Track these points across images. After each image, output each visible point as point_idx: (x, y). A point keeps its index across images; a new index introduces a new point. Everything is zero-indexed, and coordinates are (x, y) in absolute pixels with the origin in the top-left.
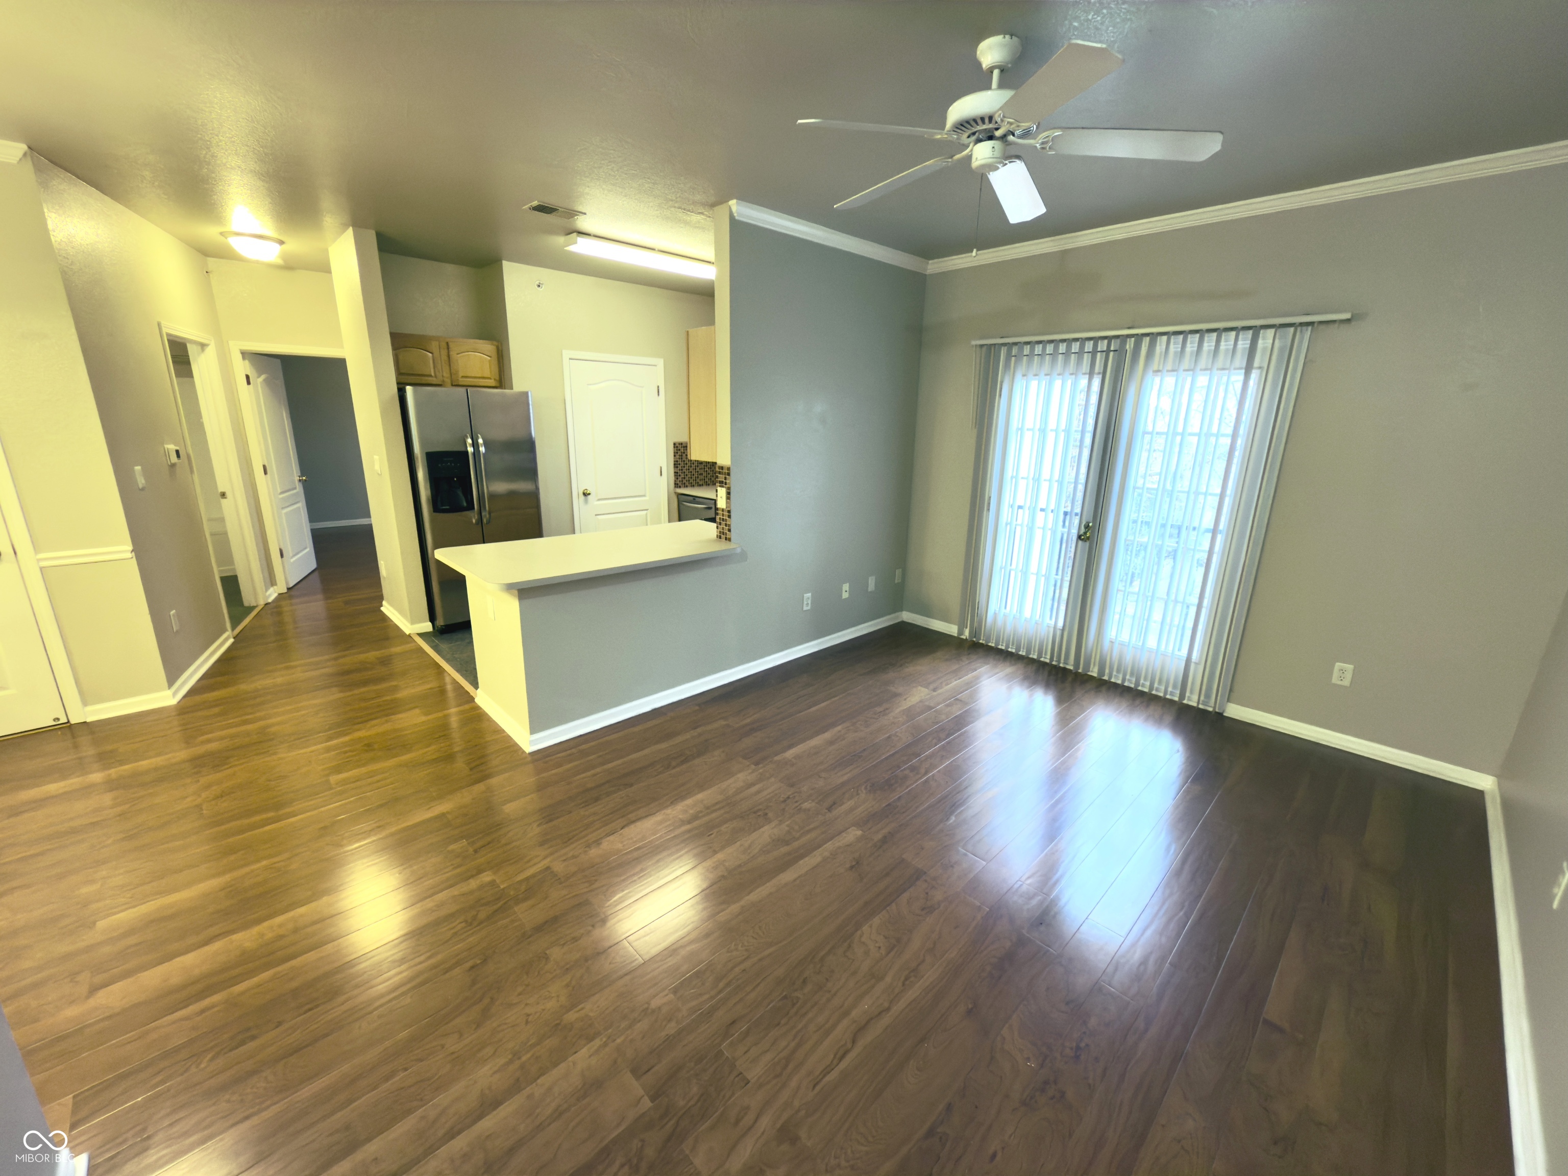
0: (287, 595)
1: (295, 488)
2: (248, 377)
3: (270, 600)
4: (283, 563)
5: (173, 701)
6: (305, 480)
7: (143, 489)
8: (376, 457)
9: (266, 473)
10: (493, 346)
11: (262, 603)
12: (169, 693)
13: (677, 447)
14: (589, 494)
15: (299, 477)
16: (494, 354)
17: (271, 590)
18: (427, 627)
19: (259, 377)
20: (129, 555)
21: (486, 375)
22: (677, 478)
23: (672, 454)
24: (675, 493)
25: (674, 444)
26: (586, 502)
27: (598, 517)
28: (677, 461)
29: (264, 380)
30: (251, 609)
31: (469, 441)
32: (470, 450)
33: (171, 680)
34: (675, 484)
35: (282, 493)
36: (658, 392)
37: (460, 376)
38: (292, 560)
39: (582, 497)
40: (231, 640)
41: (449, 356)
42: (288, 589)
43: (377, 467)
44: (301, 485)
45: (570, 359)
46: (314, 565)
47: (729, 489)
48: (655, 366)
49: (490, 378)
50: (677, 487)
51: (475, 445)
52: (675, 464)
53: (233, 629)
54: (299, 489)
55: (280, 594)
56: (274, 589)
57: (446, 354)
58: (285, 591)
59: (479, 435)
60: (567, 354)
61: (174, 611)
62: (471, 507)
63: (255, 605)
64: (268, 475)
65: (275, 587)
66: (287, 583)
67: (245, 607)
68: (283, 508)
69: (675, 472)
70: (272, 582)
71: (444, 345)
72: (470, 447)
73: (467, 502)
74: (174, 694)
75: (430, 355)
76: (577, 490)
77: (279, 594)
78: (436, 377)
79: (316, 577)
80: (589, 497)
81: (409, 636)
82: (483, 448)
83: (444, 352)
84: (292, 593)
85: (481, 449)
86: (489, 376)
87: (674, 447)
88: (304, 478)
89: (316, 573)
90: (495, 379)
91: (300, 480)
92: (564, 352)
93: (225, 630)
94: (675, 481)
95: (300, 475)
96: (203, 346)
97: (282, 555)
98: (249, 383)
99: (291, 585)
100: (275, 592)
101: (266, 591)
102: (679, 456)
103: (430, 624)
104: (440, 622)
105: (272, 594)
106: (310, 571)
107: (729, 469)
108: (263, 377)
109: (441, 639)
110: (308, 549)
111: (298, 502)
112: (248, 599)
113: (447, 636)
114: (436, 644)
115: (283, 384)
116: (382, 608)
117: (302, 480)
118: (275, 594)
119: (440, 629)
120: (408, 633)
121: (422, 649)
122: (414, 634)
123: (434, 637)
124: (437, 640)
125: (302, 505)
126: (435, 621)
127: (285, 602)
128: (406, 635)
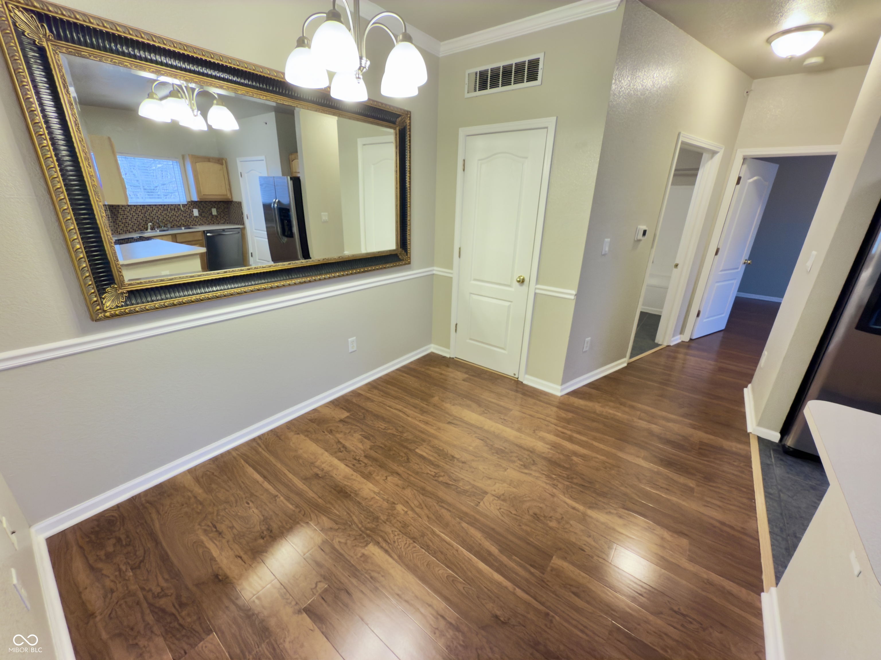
0: (687, 344)
1: (737, 268)
2: (739, 179)
3: (672, 344)
4: (696, 320)
5: (559, 394)
6: (750, 264)
7: (605, 255)
8: (814, 253)
9: (717, 254)
11: (665, 344)
12: (559, 387)
15: (746, 260)
17: (679, 337)
18: (775, 436)
19: (751, 178)
20: (573, 297)
29: (755, 181)
30: (658, 345)
33: (565, 380)
35: (722, 271)
38: (705, 320)
40: (625, 365)
42: (691, 340)
43: (809, 264)
44: (744, 267)
46: (723, 327)
53: (631, 357)
54: (741, 269)
55: (682, 341)
58: (688, 340)
61: (589, 338)
63: (661, 343)
64: (718, 256)
65: (682, 336)
66: (692, 335)
67: (655, 343)
68: (719, 282)
70: (682, 332)
74: (562, 390)
79: (721, 334)
84: (693, 344)
88: (749, 262)
89: (722, 332)
91: (745, 263)
93: (625, 356)
95: (747, 258)
96: (714, 153)
97: (698, 315)
98: (738, 183)
99: (694, 337)
100: (680, 339)
101: (674, 337)
103: (778, 436)
104: (790, 442)
105: (676, 340)
106: (718, 330)
108: (755, 179)
109: (784, 458)
110: (723, 315)
111: (735, 279)
112: (659, 339)
113: (790, 460)
114: (769, 462)
115: (771, 187)
116: (745, 390)
117: (747, 263)
118: (679, 341)
119: (789, 447)
120: (749, 430)
121: (751, 458)
122: (755, 435)
123: (774, 450)
124: (774, 457)
125: (736, 283)
126: (785, 437)
127: (682, 350)
128: (747, 431)
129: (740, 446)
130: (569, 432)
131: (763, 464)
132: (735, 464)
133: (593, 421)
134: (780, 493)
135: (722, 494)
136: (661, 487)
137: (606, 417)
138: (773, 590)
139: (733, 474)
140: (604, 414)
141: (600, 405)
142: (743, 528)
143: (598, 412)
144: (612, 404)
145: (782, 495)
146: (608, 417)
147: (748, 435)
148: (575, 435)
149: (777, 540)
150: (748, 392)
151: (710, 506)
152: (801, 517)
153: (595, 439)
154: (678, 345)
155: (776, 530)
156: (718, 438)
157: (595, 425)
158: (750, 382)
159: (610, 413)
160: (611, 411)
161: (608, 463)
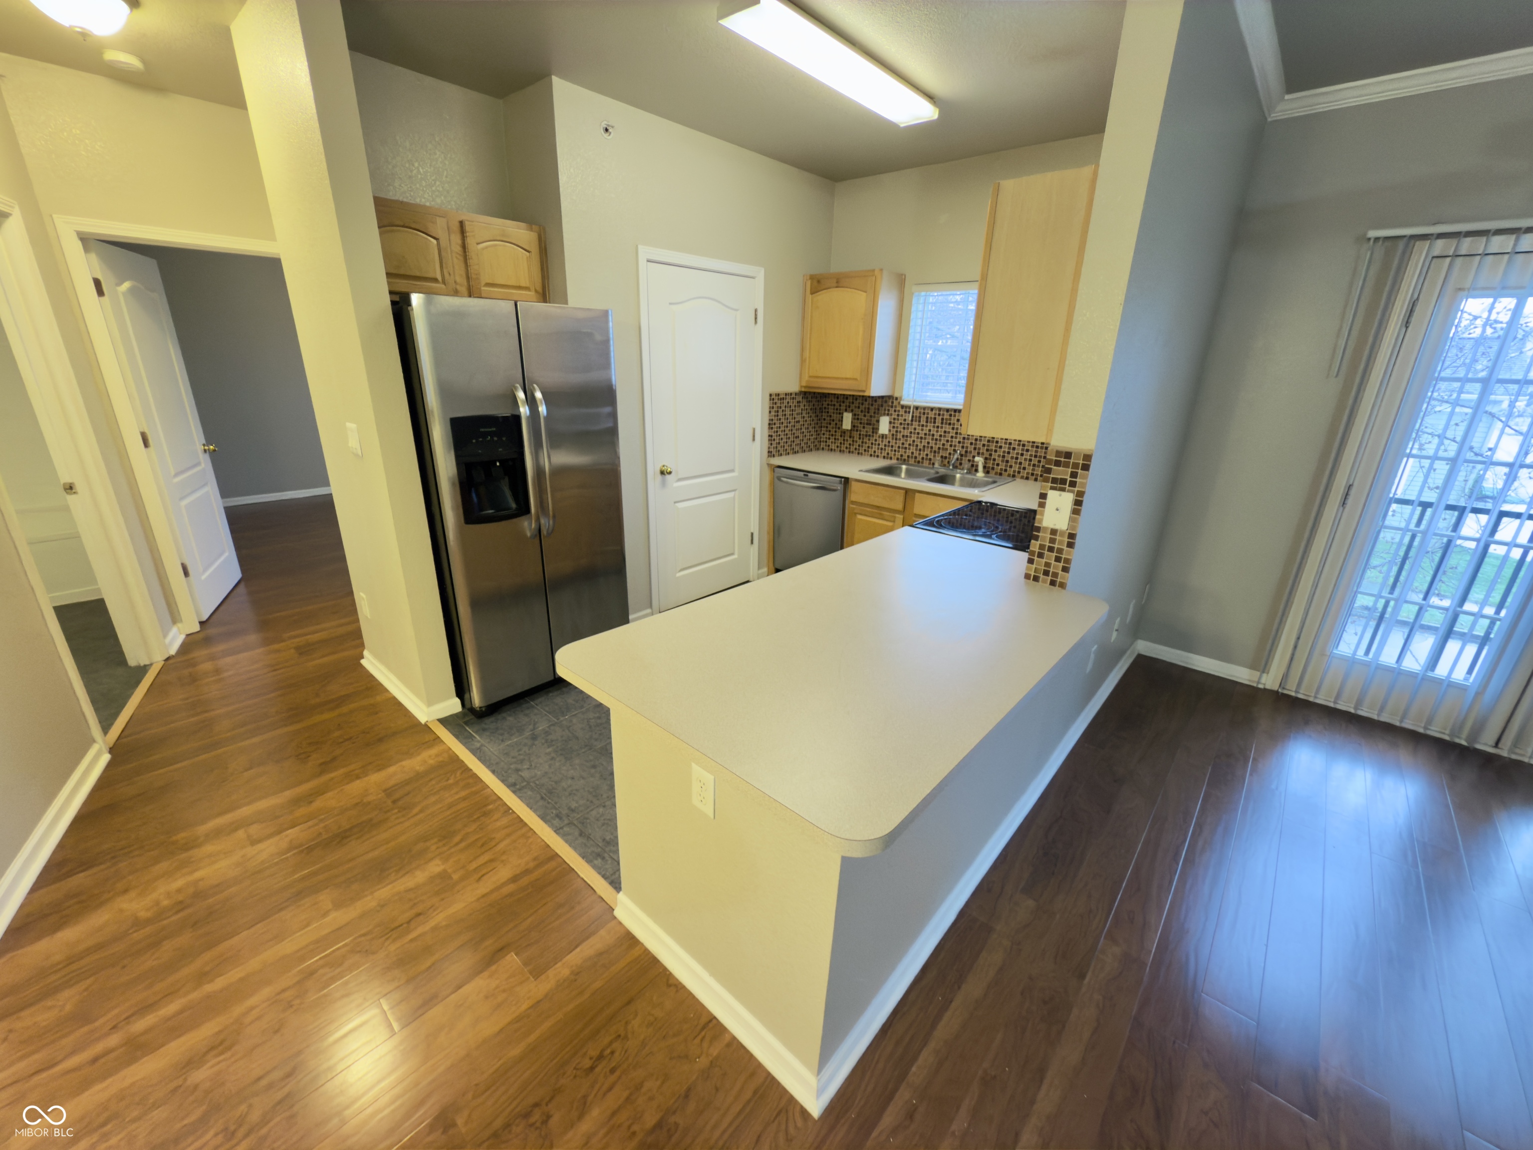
0: (201, 636)
1: (198, 464)
2: (97, 283)
3: (173, 651)
4: (188, 585)
6: (214, 450)
8: (351, 426)
9: (146, 443)
10: (532, 233)
11: (158, 659)
13: (773, 399)
14: (670, 473)
15: (204, 445)
16: (535, 249)
17: (174, 630)
18: (453, 706)
19: (119, 284)
21: (523, 284)
22: (771, 444)
23: (767, 410)
24: (768, 464)
25: (771, 395)
26: (664, 484)
27: (677, 504)
28: (772, 420)
29: (130, 289)
30: (143, 670)
31: (521, 395)
32: (524, 410)
34: (769, 452)
35: (177, 474)
36: (756, 318)
37: (483, 283)
38: (203, 577)
39: (659, 476)
40: (106, 758)
41: (464, 247)
42: (202, 623)
43: (353, 443)
44: (208, 458)
45: (648, 261)
46: (236, 574)
47: (1081, 494)
48: (753, 278)
49: (527, 288)
50: (771, 457)
51: (531, 401)
52: (769, 424)
53: (105, 729)
54: (205, 464)
56: (179, 628)
57: (460, 242)
58: (197, 628)
59: (535, 386)
60: (645, 252)
62: (524, 509)
63: (147, 663)
64: (152, 448)
65: (180, 625)
66: (198, 613)
67: (130, 667)
68: (182, 499)
69: (769, 436)
70: (175, 618)
71: (455, 227)
72: (523, 406)
73: (517, 500)
75: (434, 241)
76: (653, 469)
77: (188, 635)
78: (444, 282)
79: (242, 589)
80: (668, 477)
81: (426, 725)
82: (544, 407)
83: (456, 239)
84: (211, 631)
85: (540, 409)
86: (528, 285)
87: (770, 400)
88: (212, 446)
89: (242, 586)
90: (536, 291)
91: (205, 451)
92: (641, 248)
94: (769, 448)
95: (204, 442)
97: (186, 573)
98: (100, 292)
99: (205, 616)
100: (181, 635)
101: (165, 636)
102: (775, 412)
103: (457, 701)
104: (477, 699)
105: (174, 640)
106: (233, 585)
107: (1088, 457)
108: (126, 285)
109: (483, 726)
110: (226, 554)
111: (205, 485)
112: (134, 656)
113: (489, 722)
114: (478, 745)
115: (165, 299)
116: (363, 662)
117: (209, 450)
118: (180, 639)
119: (480, 708)
120: (423, 718)
121: (458, 756)
122: (433, 721)
123: (466, 723)
124: (476, 732)
125: (211, 489)
126: (467, 696)
127: (200, 653)
128: (420, 723)
129: (433, 751)
130: (114, 1040)
131: (474, 752)
132: (451, 781)
133: (154, 944)
134: (520, 773)
135: (476, 840)
136: (409, 922)
137: (180, 906)
138: (621, 896)
139: (464, 799)
140: (166, 903)
141: (133, 894)
142: (535, 859)
143: (143, 914)
144: (164, 865)
145: (523, 774)
146: (181, 902)
147: (426, 728)
148: (140, 1025)
149: (569, 834)
150: (369, 662)
151: (484, 871)
152: (556, 782)
153: (203, 977)
154: (185, 648)
155: (556, 822)
156: (400, 764)
157: (168, 949)
158: (362, 646)
159: (179, 891)
160: (179, 883)
161: (284, 991)
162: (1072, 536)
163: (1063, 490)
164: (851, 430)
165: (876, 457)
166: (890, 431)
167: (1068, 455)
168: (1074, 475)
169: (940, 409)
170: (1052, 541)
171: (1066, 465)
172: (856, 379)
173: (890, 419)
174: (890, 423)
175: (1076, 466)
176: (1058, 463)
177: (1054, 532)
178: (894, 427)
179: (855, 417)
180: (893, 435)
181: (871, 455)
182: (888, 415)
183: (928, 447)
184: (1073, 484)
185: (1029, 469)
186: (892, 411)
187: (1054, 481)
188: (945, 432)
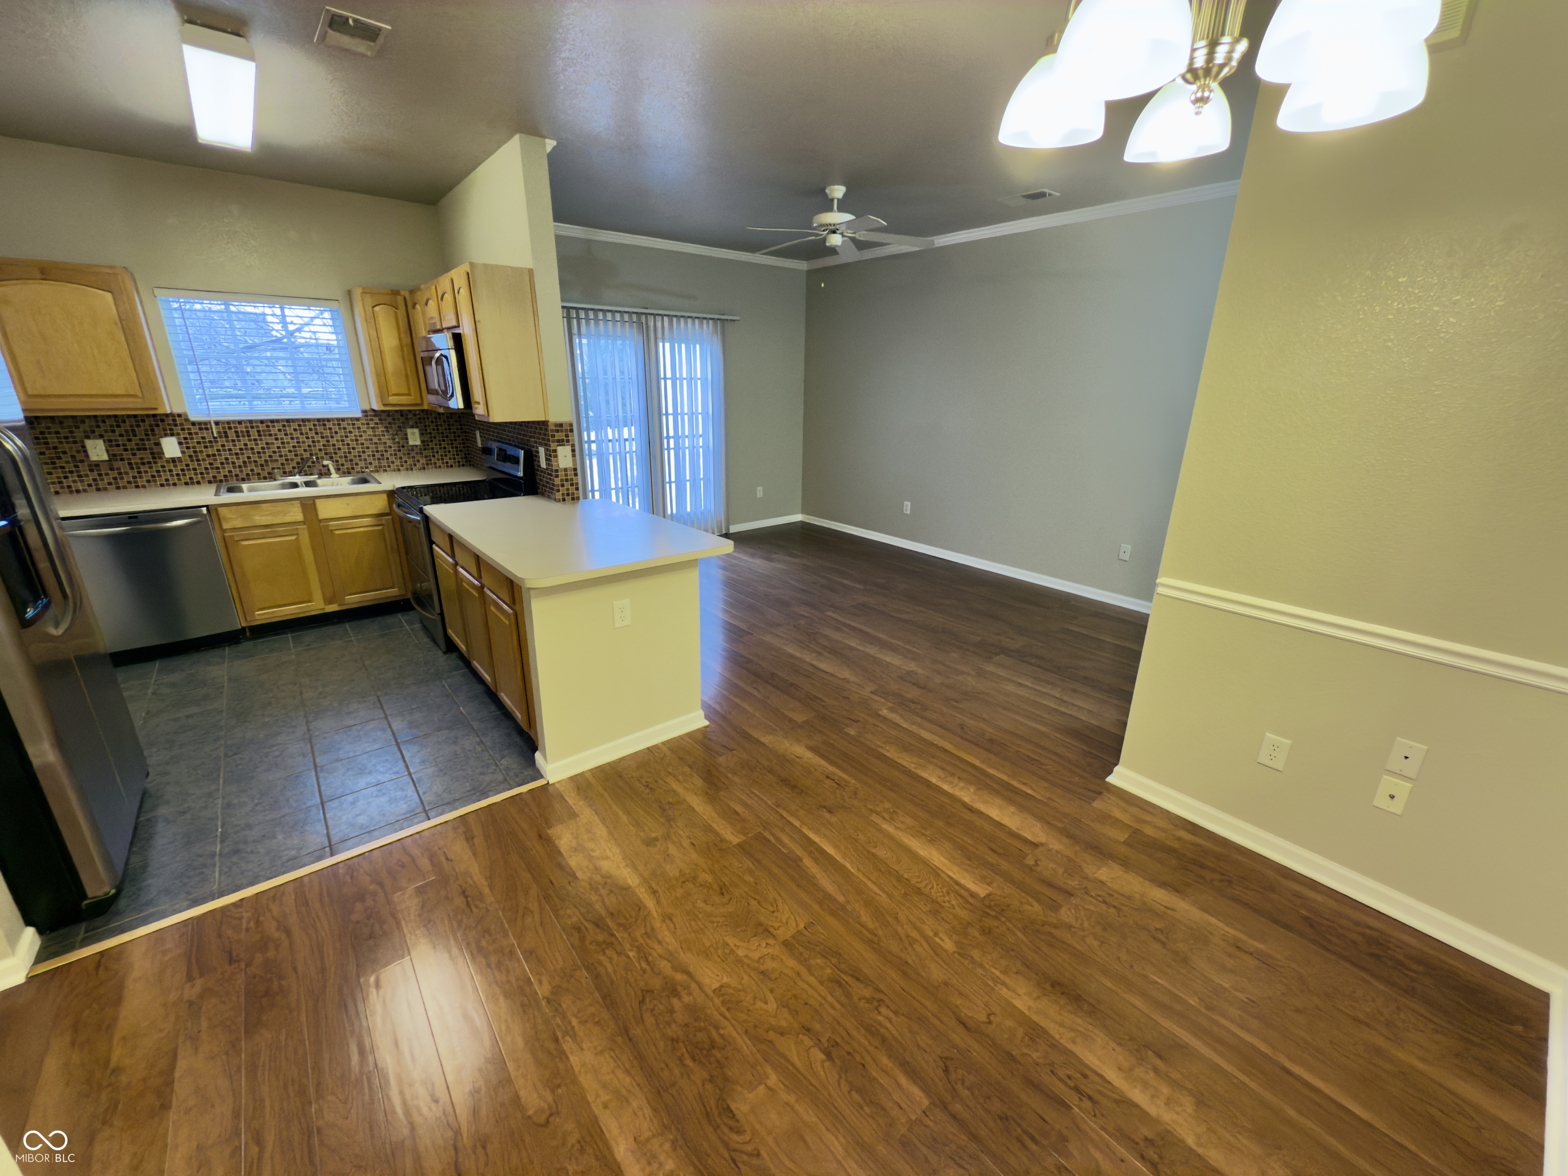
47: (573, 445)
107: (571, 425)
162: (575, 469)
163: (564, 445)
164: (110, 460)
165: (172, 487)
166: (183, 452)
167: (561, 425)
168: (567, 436)
169: (251, 422)
170: (566, 475)
171: (562, 431)
172: (134, 396)
173: (178, 439)
174: (180, 443)
175: (566, 430)
176: (557, 431)
177: (566, 470)
178: (188, 448)
179: (109, 444)
180: (190, 456)
181: (162, 485)
182: (172, 435)
183: (250, 462)
184: (568, 441)
185: (376, 463)
186: (177, 429)
187: (558, 441)
188: (267, 444)
